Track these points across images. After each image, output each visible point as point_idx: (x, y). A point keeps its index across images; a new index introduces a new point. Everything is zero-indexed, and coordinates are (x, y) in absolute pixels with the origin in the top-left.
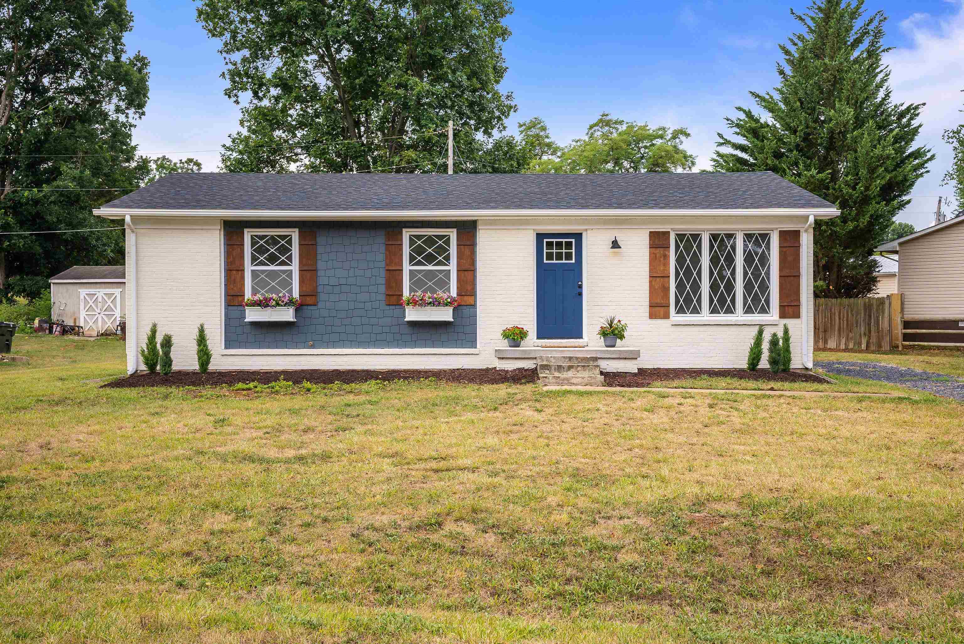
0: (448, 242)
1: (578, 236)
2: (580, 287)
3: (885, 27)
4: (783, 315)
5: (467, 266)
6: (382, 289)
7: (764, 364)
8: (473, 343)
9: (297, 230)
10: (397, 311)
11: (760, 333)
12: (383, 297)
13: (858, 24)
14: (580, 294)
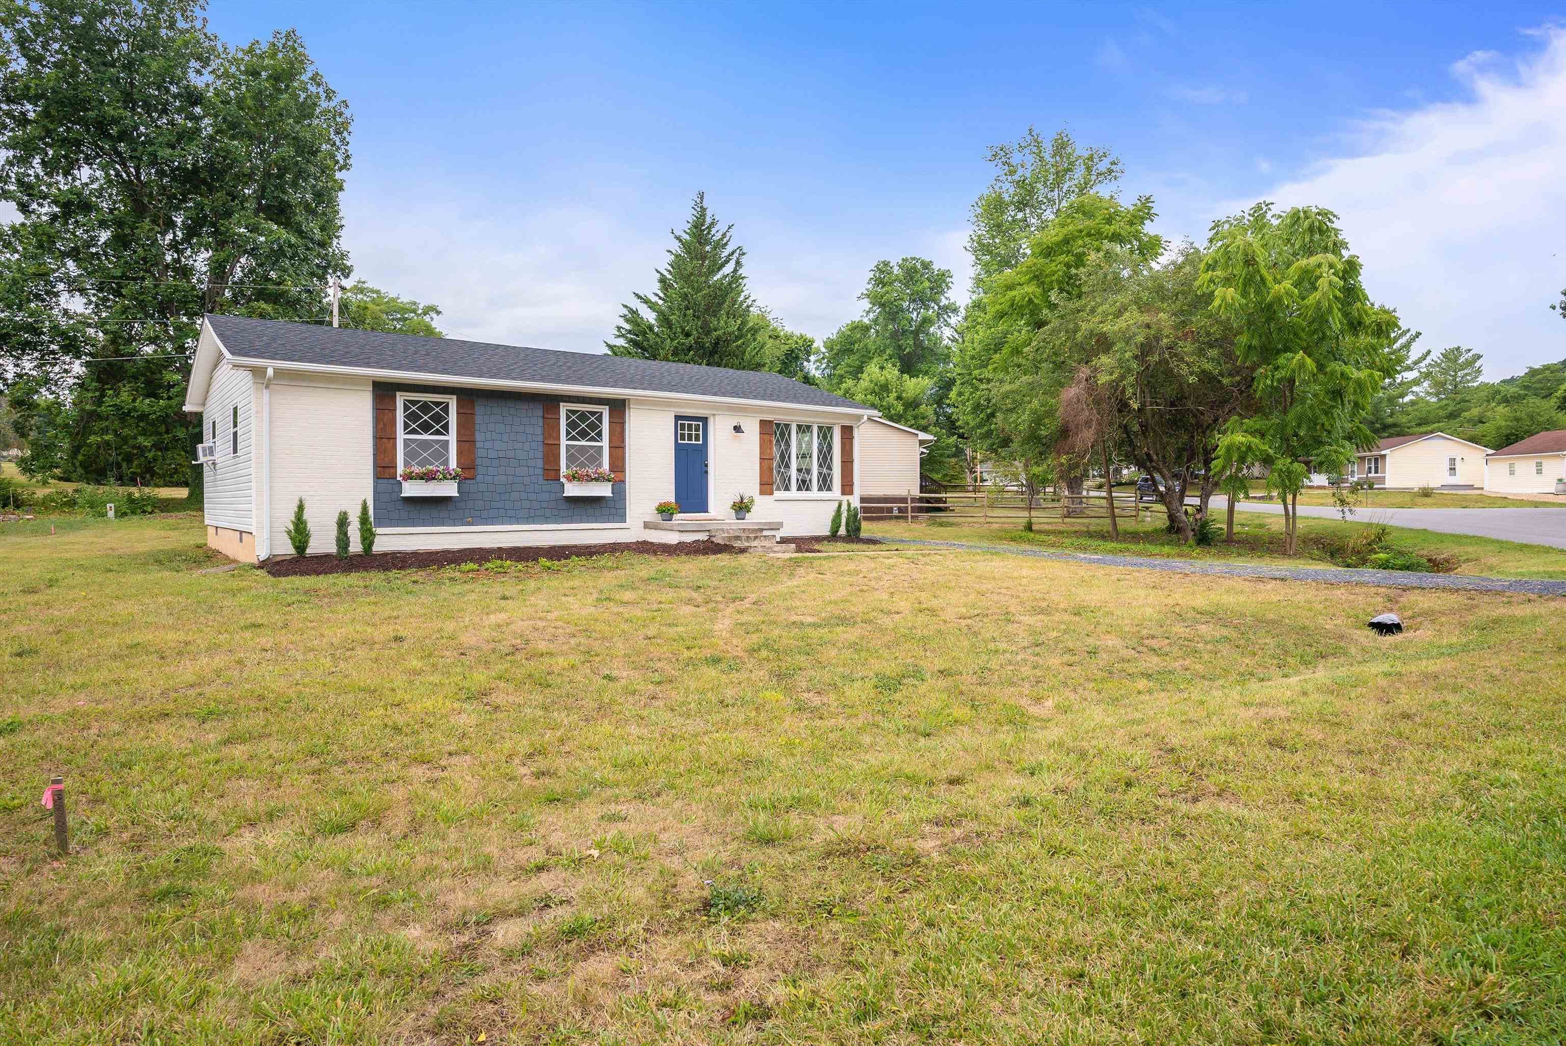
0: (600, 419)
1: (705, 420)
2: (706, 466)
3: (743, 260)
4: (844, 493)
5: (618, 444)
6: (540, 463)
7: (842, 531)
8: (623, 519)
9: (455, 397)
10: (554, 486)
11: (840, 506)
12: (540, 472)
13: (725, 253)
14: (706, 472)
